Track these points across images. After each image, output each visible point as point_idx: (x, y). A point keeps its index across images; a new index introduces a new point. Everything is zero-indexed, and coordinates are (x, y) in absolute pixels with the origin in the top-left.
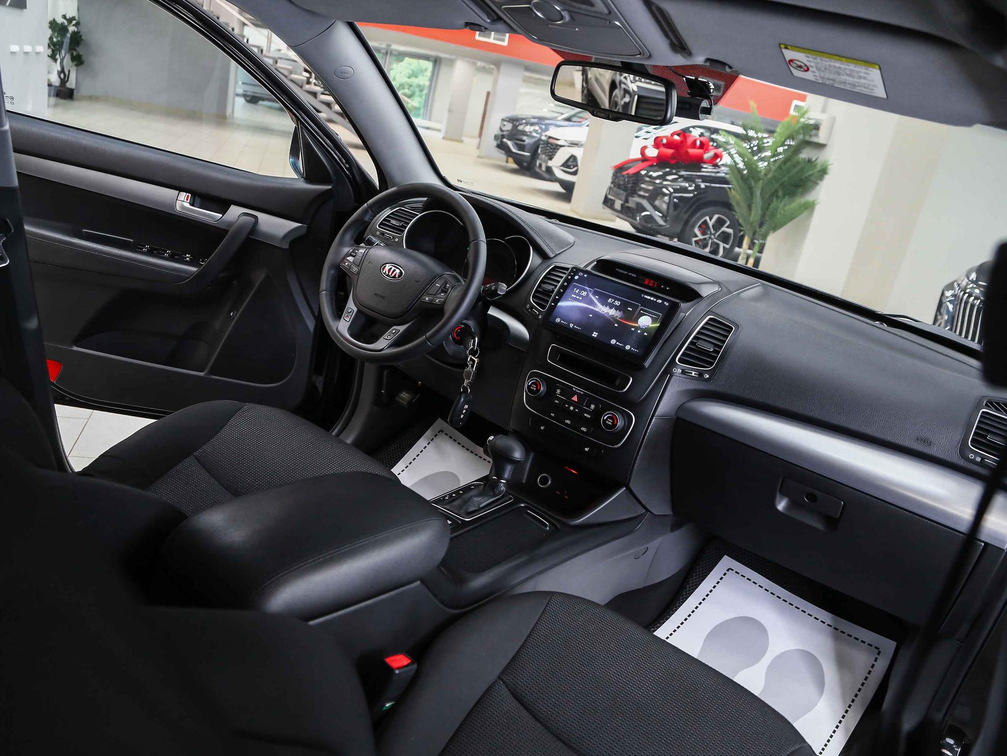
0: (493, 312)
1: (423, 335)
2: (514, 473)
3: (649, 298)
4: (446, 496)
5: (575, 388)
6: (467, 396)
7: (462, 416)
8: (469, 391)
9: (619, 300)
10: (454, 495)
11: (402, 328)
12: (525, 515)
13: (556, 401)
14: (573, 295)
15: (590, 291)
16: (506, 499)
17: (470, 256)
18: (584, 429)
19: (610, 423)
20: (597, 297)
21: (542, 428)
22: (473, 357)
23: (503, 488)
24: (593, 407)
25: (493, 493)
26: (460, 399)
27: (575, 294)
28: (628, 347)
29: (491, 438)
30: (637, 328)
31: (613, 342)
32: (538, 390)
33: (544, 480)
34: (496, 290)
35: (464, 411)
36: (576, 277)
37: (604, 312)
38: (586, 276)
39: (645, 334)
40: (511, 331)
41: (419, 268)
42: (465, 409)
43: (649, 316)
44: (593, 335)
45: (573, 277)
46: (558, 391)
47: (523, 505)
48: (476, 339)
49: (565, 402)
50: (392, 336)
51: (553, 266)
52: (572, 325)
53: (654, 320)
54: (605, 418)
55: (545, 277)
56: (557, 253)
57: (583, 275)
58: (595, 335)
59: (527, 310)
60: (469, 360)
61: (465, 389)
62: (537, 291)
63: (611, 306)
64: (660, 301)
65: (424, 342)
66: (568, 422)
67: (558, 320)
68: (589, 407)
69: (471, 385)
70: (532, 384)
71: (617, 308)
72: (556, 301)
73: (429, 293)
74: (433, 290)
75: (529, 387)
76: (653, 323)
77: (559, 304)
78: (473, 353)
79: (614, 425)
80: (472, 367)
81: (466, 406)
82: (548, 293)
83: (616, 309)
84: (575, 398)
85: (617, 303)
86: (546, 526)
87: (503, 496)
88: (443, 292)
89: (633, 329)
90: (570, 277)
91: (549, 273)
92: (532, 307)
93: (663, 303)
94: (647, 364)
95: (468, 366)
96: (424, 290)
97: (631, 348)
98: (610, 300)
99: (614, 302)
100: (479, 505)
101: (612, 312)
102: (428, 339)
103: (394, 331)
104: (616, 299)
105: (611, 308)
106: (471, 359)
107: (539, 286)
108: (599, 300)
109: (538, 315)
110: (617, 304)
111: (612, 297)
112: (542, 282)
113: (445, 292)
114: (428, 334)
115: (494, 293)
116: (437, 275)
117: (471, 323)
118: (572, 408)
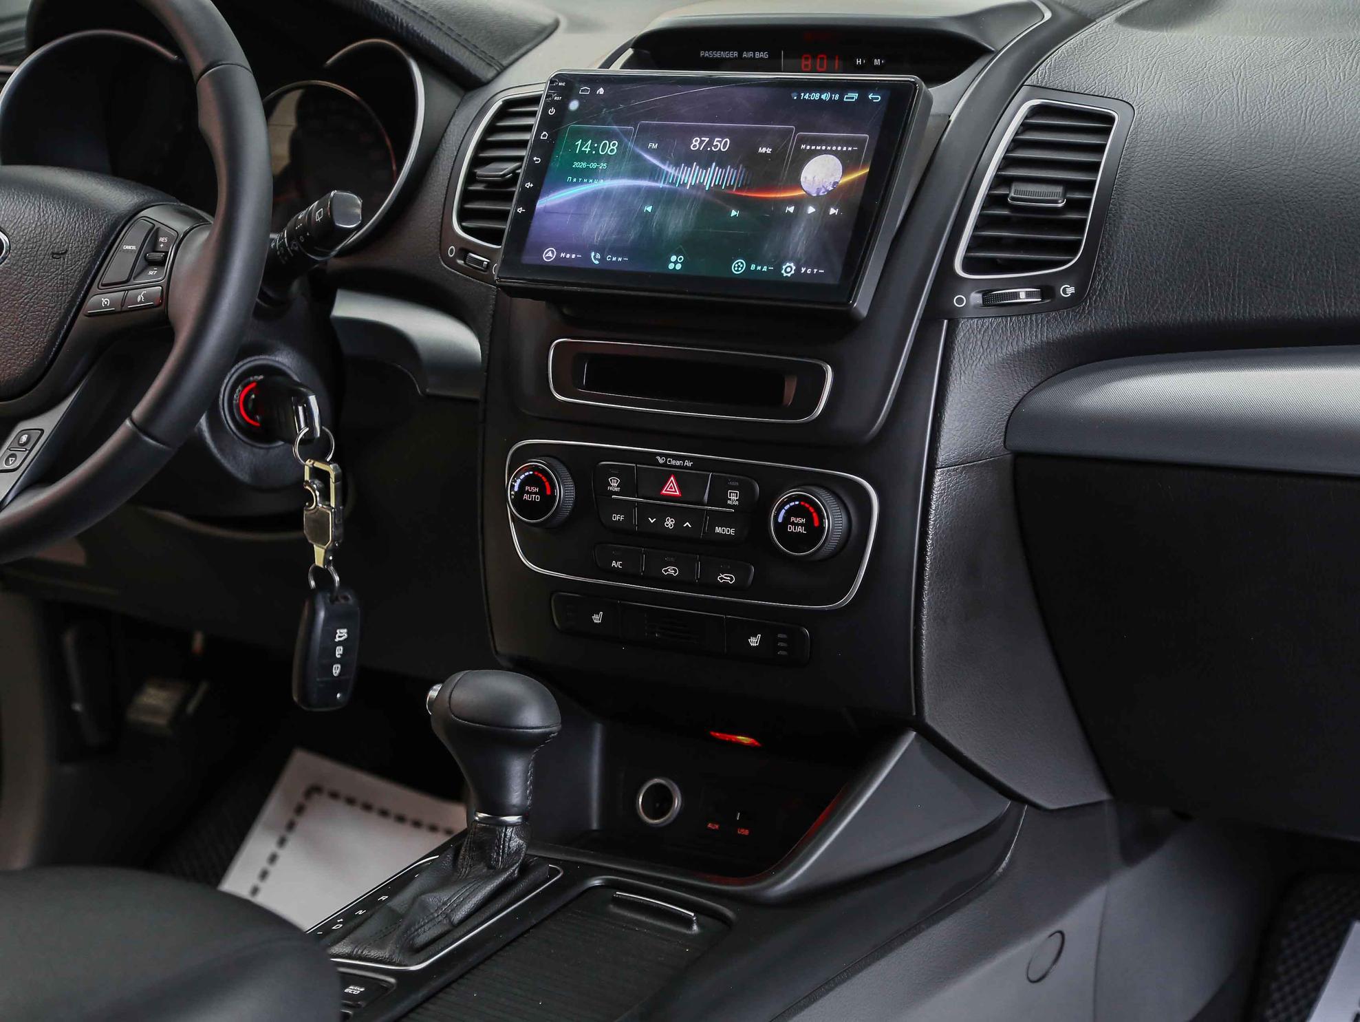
0: (349, 307)
1: (122, 422)
2: (539, 783)
3: (816, 96)
4: (333, 922)
5: (661, 455)
6: (333, 600)
7: (336, 669)
8: (337, 579)
9: (722, 133)
10: (360, 912)
11: (48, 422)
12: (613, 909)
13: (617, 517)
14: (576, 165)
15: (627, 133)
16: (532, 877)
17: (210, 123)
18: (726, 578)
19: (800, 529)
20: (655, 146)
21: (597, 618)
22: (318, 465)
23: (516, 842)
24: (733, 498)
25: (490, 867)
26: (314, 613)
27: (583, 157)
28: (788, 269)
29: (433, 693)
30: (800, 203)
31: (738, 267)
32: (548, 500)
33: (659, 801)
34: (328, 221)
35: (339, 651)
36: (574, 105)
37: (685, 184)
38: (601, 91)
39: (833, 211)
40: (421, 349)
41: (53, 214)
42: (340, 643)
43: (826, 152)
44: (671, 266)
45: (562, 107)
46: (614, 484)
47: (597, 882)
48: (313, 399)
49: (645, 510)
50: (21, 456)
51: (499, 103)
52: (598, 256)
53: (849, 164)
54: (780, 520)
55: (483, 145)
56: (505, 63)
57: (594, 91)
58: (675, 263)
59: (451, 262)
60: (307, 477)
61: (323, 576)
62: (467, 196)
63: (705, 159)
64: (855, 96)
65: (131, 442)
66: (671, 571)
67: (549, 255)
68: (723, 501)
69: (338, 556)
70: (522, 486)
71: (722, 160)
72: (530, 199)
73: (105, 281)
74: (116, 268)
75: (518, 501)
76: (846, 171)
77: (541, 204)
78: (314, 448)
79: (815, 531)
80: (325, 496)
81: (342, 634)
82: (500, 189)
83: (721, 165)
84: (671, 488)
85: (721, 144)
86: (688, 922)
87: (525, 869)
88: (152, 263)
89: (791, 209)
90: (552, 112)
91: (491, 129)
92: (464, 251)
93: (863, 99)
94: (862, 304)
95: (310, 498)
96: (90, 278)
97: (798, 270)
98: (696, 144)
99: (710, 143)
100: (448, 916)
101: (710, 177)
102: (143, 427)
103: (24, 438)
104: (712, 133)
105: (705, 166)
106: (316, 473)
107: (471, 178)
108: (661, 154)
109: (489, 266)
110: (721, 146)
111: (701, 132)
112: (477, 162)
113: (161, 263)
114: (137, 413)
115: (328, 233)
116: (120, 217)
117: (284, 359)
118: (670, 523)
